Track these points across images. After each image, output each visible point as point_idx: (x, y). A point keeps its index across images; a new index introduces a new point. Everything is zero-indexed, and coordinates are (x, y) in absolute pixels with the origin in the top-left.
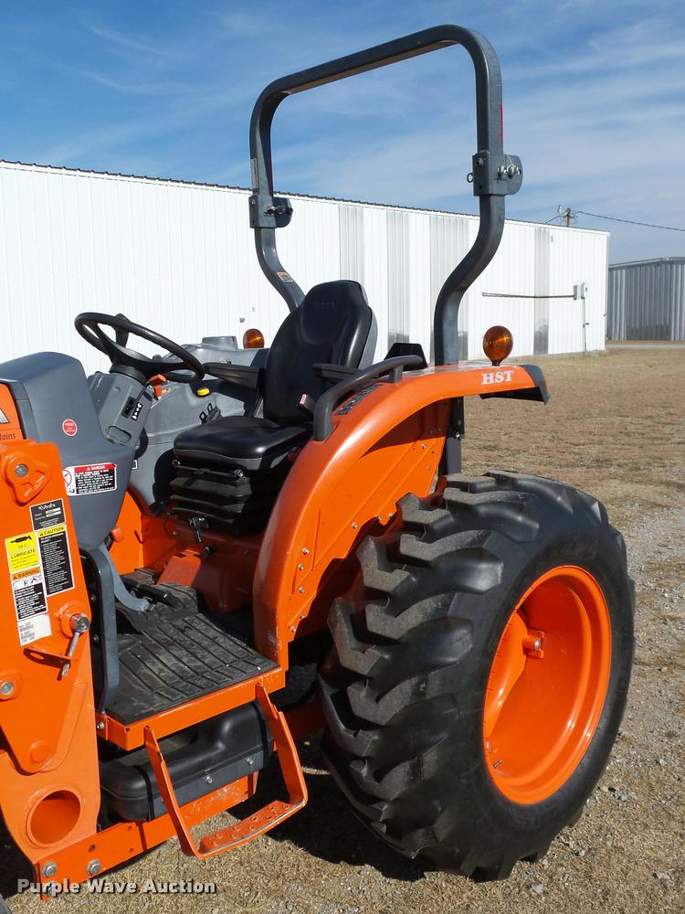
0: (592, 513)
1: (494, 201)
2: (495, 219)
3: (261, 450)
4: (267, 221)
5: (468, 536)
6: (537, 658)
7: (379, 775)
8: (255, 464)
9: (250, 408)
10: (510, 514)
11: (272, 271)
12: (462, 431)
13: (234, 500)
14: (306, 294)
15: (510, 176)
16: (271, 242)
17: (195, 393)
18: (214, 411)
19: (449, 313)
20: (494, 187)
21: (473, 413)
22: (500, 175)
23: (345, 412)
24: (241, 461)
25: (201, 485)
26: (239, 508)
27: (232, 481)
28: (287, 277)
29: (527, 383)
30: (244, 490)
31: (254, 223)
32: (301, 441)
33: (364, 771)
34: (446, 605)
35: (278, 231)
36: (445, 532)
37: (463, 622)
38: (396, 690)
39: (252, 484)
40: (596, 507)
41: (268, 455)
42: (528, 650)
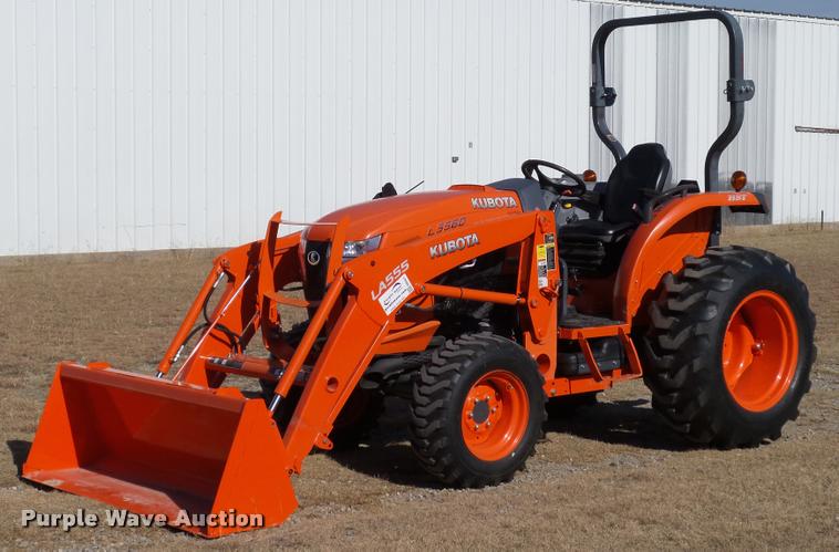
0: (786, 270)
1: (738, 105)
2: (738, 114)
3: (611, 232)
4: (600, 103)
5: (718, 267)
6: (759, 355)
7: (672, 377)
8: (608, 239)
9: (593, 216)
10: (739, 260)
11: (603, 134)
12: (719, 230)
13: (596, 258)
14: (627, 153)
15: (747, 91)
16: (603, 116)
17: (564, 207)
18: (575, 216)
19: (713, 163)
20: (738, 98)
21: (726, 217)
22: (741, 91)
23: (659, 210)
24: (601, 237)
25: (576, 252)
26: (599, 262)
27: (596, 248)
28: (612, 138)
29: (755, 202)
30: (601, 253)
31: (593, 103)
32: (635, 227)
33: (666, 376)
34: (705, 295)
35: (607, 108)
36: (706, 267)
37: (713, 303)
38: (682, 333)
39: (606, 250)
40: (788, 266)
41: (615, 235)
42: (754, 351)
